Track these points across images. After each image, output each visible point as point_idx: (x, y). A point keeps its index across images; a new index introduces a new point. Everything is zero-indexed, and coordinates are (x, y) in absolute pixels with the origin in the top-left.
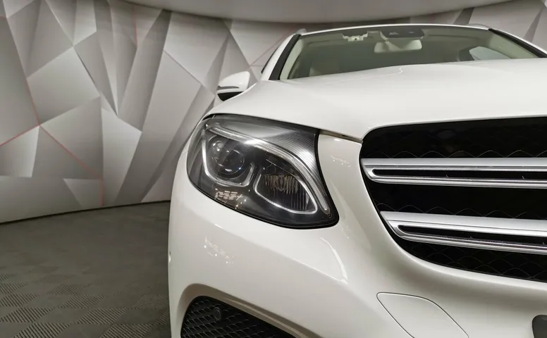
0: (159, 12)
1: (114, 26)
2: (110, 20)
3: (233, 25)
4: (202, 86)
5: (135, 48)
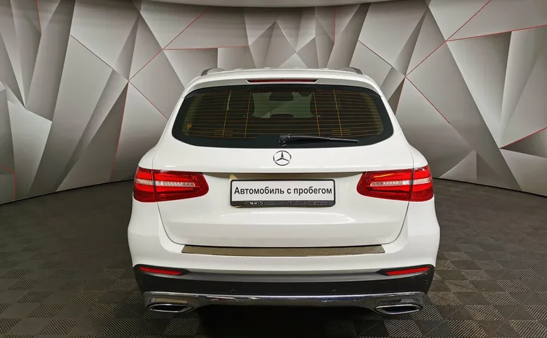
3: (143, 6)
4: (113, 71)
5: (39, 35)
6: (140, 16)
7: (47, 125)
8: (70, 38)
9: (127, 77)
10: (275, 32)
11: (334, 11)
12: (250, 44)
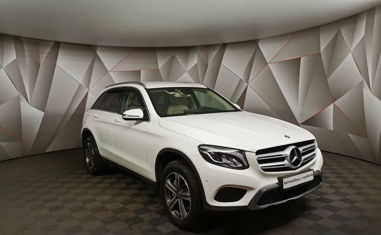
0: (53, 43)
1: (27, 53)
2: (24, 51)
3: (98, 49)
4: (80, 84)
5: (39, 65)
6: (96, 54)
8: (56, 67)
9: (88, 88)
10: (174, 60)
11: (207, 48)
12: (159, 68)
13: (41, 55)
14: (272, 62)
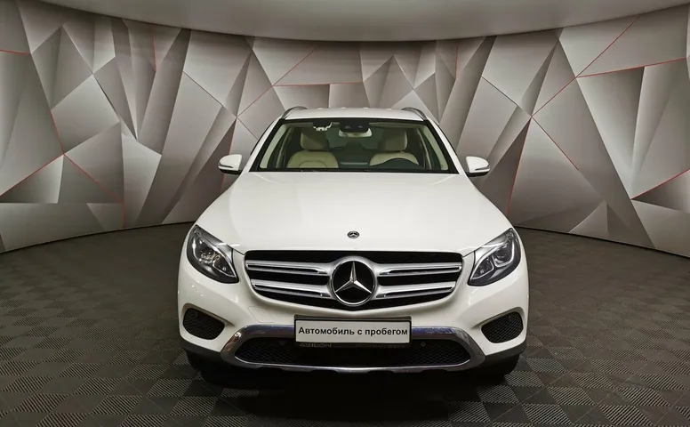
0: (178, 32)
1: (133, 49)
2: (128, 43)
3: (255, 43)
4: (223, 107)
5: (154, 73)
6: (253, 53)
7: (156, 157)
8: (183, 76)
9: (236, 114)
10: (392, 67)
11: (456, 44)
12: (364, 79)
13: (157, 53)
14: (585, 73)
